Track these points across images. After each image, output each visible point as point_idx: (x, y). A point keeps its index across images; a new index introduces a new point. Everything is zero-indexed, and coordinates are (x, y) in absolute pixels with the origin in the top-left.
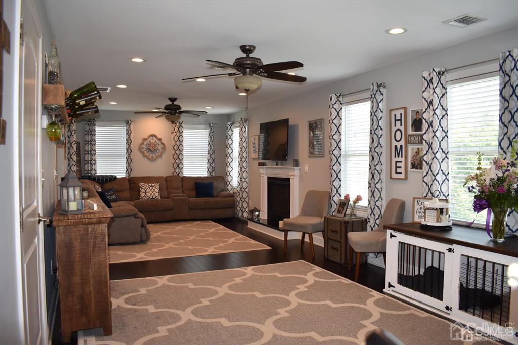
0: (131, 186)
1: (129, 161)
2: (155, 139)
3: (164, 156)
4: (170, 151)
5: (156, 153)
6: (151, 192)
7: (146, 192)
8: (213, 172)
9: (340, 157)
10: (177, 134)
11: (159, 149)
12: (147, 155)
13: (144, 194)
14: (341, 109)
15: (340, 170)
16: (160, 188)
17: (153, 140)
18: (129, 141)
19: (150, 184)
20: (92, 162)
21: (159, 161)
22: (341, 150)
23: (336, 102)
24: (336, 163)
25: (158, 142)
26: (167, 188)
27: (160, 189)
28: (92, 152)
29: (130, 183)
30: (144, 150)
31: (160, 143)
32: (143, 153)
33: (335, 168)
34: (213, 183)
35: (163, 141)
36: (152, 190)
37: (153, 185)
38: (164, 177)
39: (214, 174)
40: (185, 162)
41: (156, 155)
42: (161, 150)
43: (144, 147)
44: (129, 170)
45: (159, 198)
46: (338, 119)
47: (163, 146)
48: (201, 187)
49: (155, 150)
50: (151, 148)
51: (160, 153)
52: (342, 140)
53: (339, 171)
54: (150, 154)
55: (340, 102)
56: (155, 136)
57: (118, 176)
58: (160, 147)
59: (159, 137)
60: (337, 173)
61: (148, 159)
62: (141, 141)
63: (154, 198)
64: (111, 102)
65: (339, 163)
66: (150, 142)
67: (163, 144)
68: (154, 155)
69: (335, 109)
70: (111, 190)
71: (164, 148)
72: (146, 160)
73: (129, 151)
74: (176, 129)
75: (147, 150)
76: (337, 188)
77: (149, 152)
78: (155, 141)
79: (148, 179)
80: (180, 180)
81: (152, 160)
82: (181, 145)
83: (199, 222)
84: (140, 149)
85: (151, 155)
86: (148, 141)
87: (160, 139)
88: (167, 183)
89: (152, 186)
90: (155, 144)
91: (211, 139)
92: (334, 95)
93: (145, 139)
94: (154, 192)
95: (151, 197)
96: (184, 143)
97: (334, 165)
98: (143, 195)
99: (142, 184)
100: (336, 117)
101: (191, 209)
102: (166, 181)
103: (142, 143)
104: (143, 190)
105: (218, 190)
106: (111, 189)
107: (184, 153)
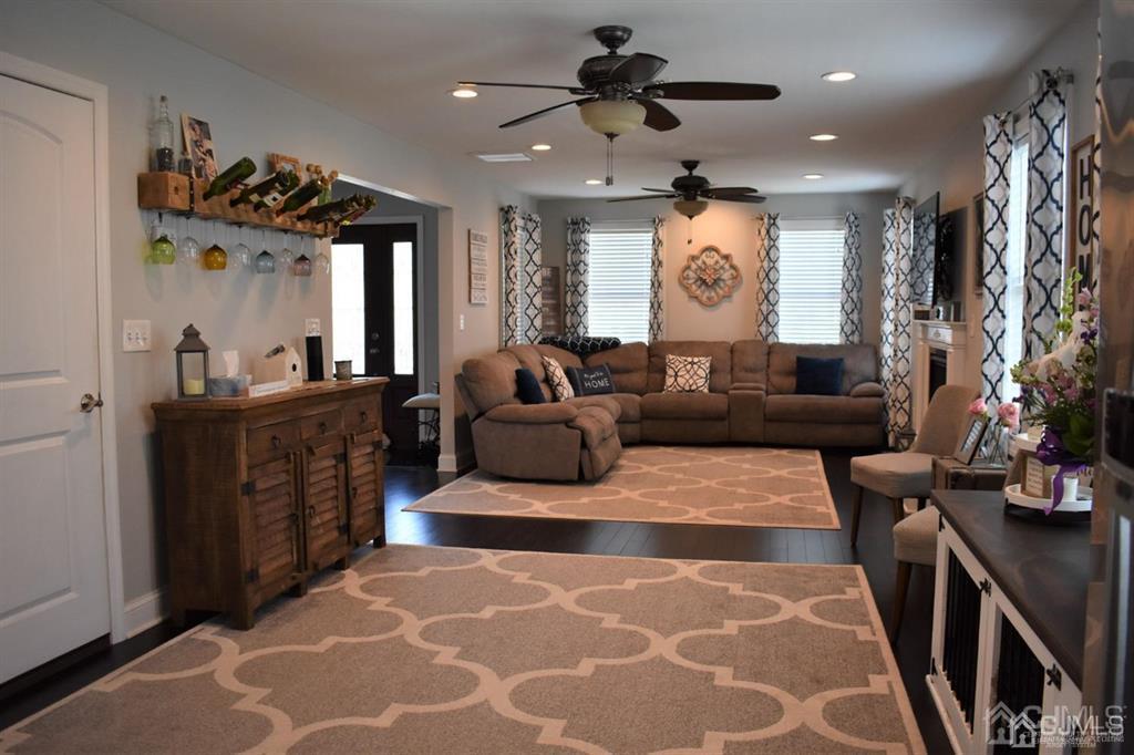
0: (650, 361)
1: (656, 307)
2: (717, 257)
3: (737, 296)
4: (749, 284)
5: (718, 289)
6: (687, 377)
7: (676, 375)
8: (853, 333)
9: (1003, 293)
10: (766, 242)
11: (723, 280)
12: (698, 292)
13: (672, 380)
14: (1009, 156)
15: (1003, 332)
16: (711, 366)
17: (711, 259)
18: (657, 264)
19: (690, 359)
20: (577, 309)
21: (726, 307)
22: (1005, 273)
23: (998, 136)
24: (991, 311)
25: (722, 262)
26: (732, 369)
27: (713, 370)
28: (578, 289)
29: (650, 357)
30: (691, 282)
31: (727, 266)
32: (686, 288)
33: (989, 324)
34: (841, 360)
35: (736, 262)
36: (692, 372)
37: (696, 360)
38: (728, 343)
39: (856, 339)
40: (782, 308)
41: (717, 294)
42: (729, 282)
43: (691, 274)
44: (655, 326)
45: (706, 391)
46: (1000, 185)
47: (735, 274)
48: (813, 369)
49: (716, 281)
50: (707, 279)
51: (726, 289)
52: (1010, 244)
53: (999, 334)
54: (703, 292)
55: (1007, 135)
56: (715, 250)
57: (624, 341)
58: (726, 276)
59: (724, 251)
60: (995, 338)
61: (701, 302)
62: (685, 263)
63: (693, 391)
64: (589, 180)
65: (1001, 311)
66: (704, 263)
67: (733, 267)
68: (713, 294)
69: (994, 158)
70: (600, 368)
71: (737, 277)
72: (695, 305)
73: (656, 285)
74: (763, 232)
75: (699, 283)
76: (994, 381)
77: (703, 287)
78: (717, 262)
79: (687, 348)
80: (765, 350)
81: (710, 305)
82: (773, 267)
83: (784, 452)
84: (682, 281)
85: (707, 294)
86: (699, 262)
87: (726, 257)
88: (732, 359)
89: (692, 363)
90: (717, 267)
91: (850, 252)
92: (992, 118)
93: (694, 258)
94: (695, 377)
95: (687, 388)
96: (781, 265)
97: (988, 316)
98: (670, 381)
99: (671, 357)
100: (996, 180)
101: (770, 420)
102: (732, 351)
103: (688, 267)
104: (670, 372)
105: (855, 379)
106: (602, 366)
107: (782, 287)
